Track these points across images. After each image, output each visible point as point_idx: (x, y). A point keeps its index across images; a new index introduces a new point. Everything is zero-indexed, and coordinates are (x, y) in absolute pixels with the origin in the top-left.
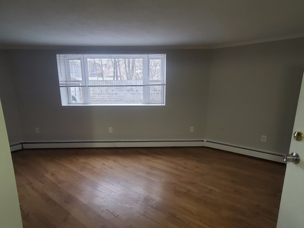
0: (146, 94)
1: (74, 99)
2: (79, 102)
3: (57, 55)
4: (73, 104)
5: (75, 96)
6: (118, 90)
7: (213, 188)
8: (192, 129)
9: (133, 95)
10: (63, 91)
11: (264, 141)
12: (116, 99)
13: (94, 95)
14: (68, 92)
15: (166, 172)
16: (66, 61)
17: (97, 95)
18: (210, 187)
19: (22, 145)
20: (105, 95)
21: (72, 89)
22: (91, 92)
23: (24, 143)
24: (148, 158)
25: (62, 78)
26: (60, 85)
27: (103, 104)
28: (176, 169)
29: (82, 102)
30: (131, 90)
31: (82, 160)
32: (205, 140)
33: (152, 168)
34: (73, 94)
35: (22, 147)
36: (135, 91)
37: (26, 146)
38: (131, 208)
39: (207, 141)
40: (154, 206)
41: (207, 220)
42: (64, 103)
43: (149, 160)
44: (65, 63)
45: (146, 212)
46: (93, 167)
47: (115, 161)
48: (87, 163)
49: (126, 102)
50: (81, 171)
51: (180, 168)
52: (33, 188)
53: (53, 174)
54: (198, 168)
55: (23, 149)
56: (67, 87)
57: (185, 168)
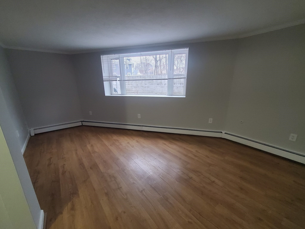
0: (171, 87)
1: (115, 91)
2: (119, 93)
3: (101, 56)
4: (115, 94)
5: (116, 89)
6: (150, 84)
7: (217, 181)
8: (211, 121)
9: (162, 88)
10: (106, 85)
11: (293, 140)
12: (148, 91)
13: (131, 88)
14: (111, 85)
15: (176, 156)
16: (109, 60)
17: (134, 88)
18: (213, 179)
19: (82, 123)
20: (140, 88)
21: (114, 83)
22: (127, 86)
23: (83, 121)
24: (165, 143)
25: (105, 75)
26: (104, 80)
27: (136, 95)
28: (186, 156)
29: (120, 93)
30: (160, 83)
31: (115, 137)
32: (224, 132)
33: (165, 151)
34: (114, 86)
35: (82, 124)
36: (164, 85)
37: (84, 124)
38: (134, 183)
39: (225, 133)
40: (152, 186)
41: (197, 212)
42: (107, 93)
43: (165, 144)
44: (108, 62)
45: (144, 190)
46: (120, 144)
47: (138, 142)
48: (117, 140)
49: (156, 94)
50: (111, 146)
51: (190, 155)
52: (76, 153)
53: (92, 146)
54: (208, 157)
55: (82, 126)
56: (110, 81)
57: (195, 156)
